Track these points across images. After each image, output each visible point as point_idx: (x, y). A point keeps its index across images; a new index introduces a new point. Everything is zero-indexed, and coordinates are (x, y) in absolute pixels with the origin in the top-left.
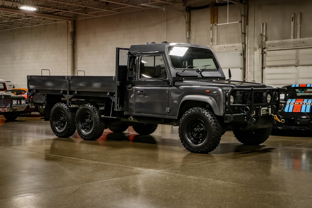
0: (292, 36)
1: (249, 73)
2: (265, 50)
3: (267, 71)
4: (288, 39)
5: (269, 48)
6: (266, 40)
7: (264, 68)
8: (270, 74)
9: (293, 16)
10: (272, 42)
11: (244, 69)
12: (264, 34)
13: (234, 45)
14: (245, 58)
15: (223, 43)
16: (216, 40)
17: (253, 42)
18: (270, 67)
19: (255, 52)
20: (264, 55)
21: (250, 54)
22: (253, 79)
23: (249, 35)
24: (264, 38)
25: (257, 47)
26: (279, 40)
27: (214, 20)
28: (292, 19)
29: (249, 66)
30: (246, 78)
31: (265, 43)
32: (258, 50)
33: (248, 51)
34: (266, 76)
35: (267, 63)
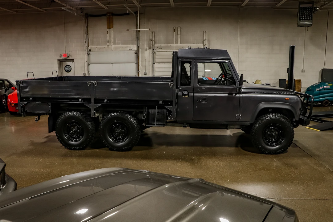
0: (174, 42)
1: (141, 67)
2: (154, 51)
3: (156, 65)
4: (171, 44)
5: (157, 49)
6: (155, 44)
7: (155, 63)
8: (159, 68)
9: (175, 29)
10: (159, 45)
11: (138, 64)
12: (153, 39)
13: (128, 46)
14: (138, 56)
15: (118, 44)
16: (112, 41)
17: (144, 44)
18: (159, 63)
19: (146, 52)
20: (154, 54)
21: (142, 53)
22: (145, 71)
23: (140, 39)
24: (153, 42)
25: (147, 48)
26: (164, 44)
27: (110, 25)
28: (174, 31)
29: (142, 61)
30: (139, 71)
31: (154, 46)
32: (148, 51)
33: (140, 51)
34: (156, 70)
35: (157, 60)
